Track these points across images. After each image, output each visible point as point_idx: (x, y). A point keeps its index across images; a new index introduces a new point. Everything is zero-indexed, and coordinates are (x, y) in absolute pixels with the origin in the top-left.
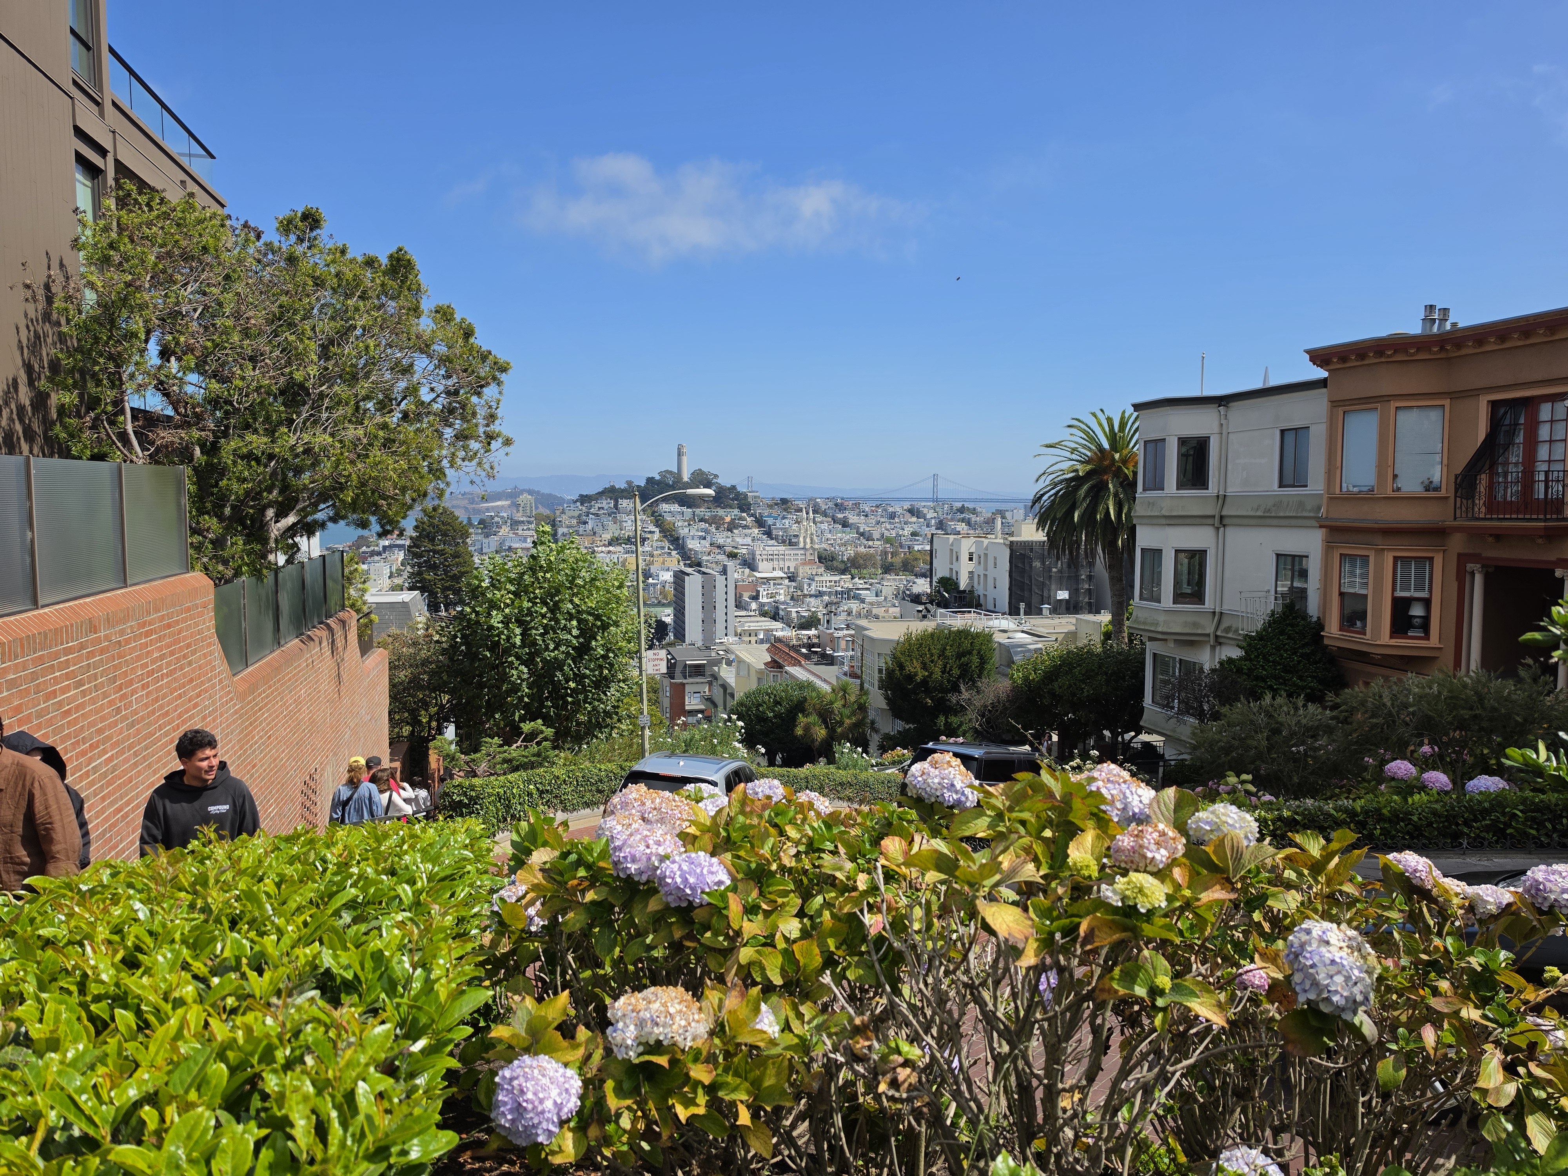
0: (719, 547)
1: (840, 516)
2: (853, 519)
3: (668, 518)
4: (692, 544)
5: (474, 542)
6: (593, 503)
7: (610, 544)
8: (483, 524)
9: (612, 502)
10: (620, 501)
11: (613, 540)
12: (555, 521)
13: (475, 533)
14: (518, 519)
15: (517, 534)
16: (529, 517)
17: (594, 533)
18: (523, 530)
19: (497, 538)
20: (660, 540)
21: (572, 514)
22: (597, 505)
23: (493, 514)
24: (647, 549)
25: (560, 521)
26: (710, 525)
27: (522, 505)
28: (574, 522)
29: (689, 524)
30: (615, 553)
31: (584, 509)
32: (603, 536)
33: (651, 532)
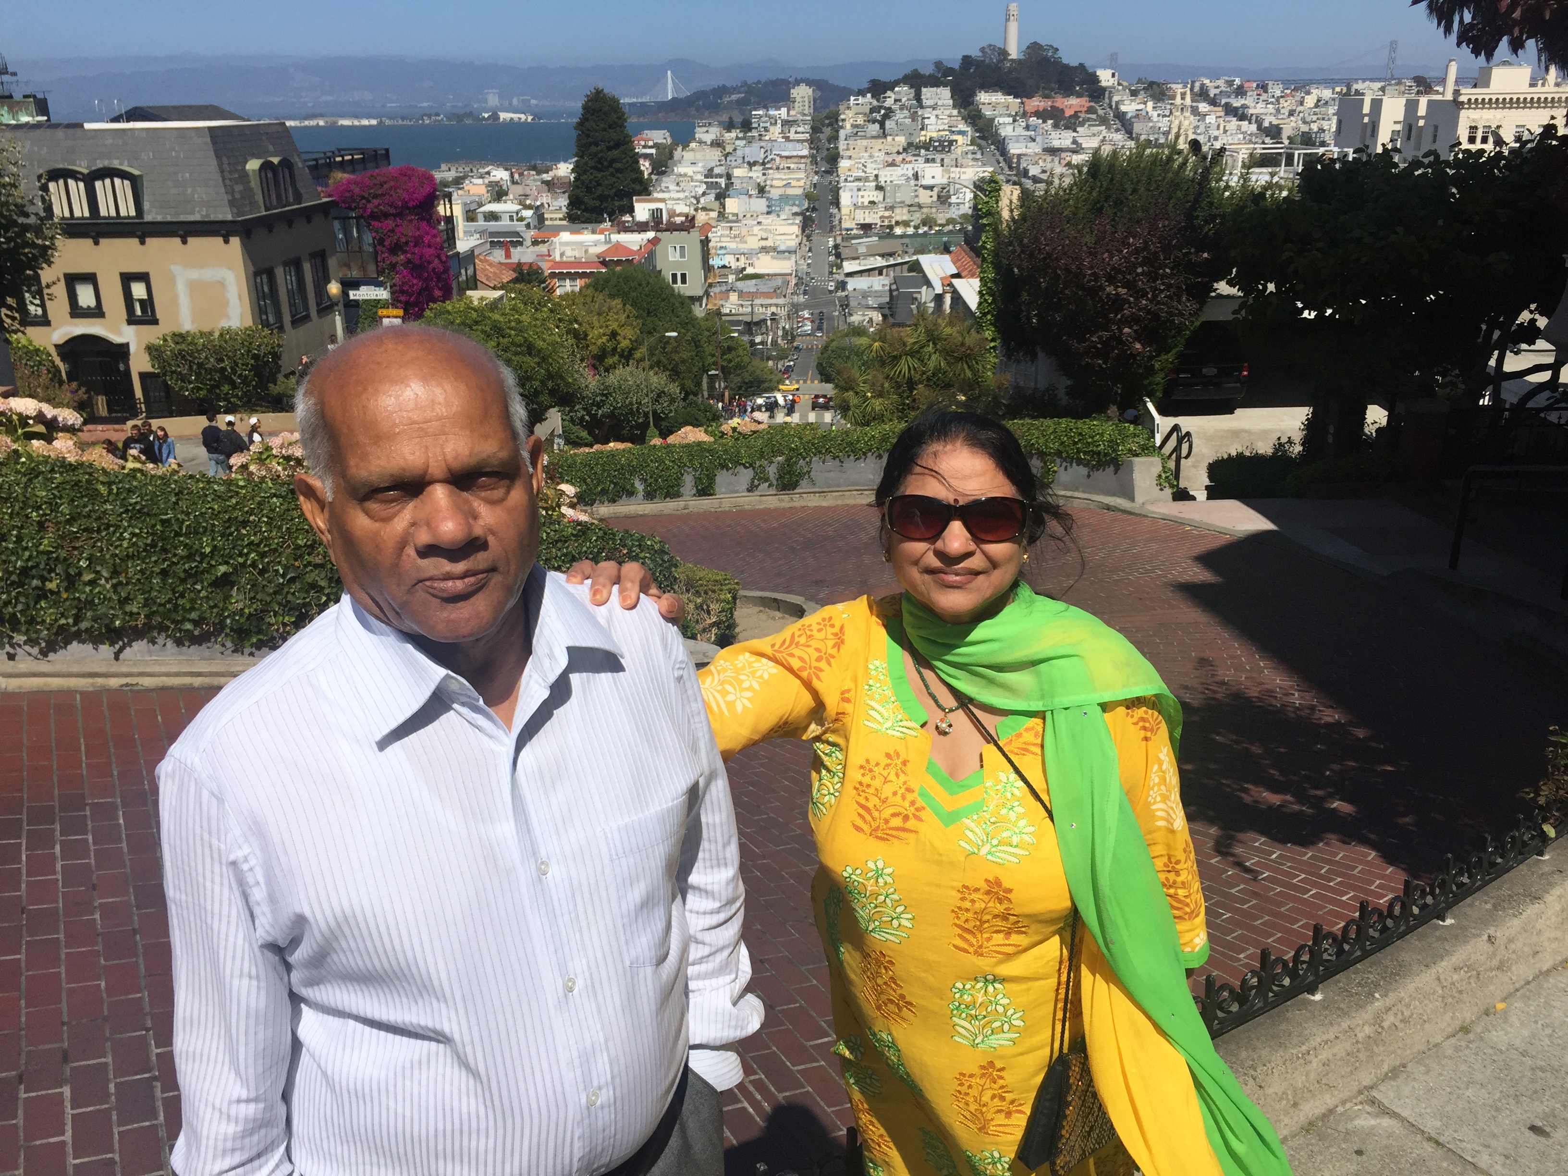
0: (1052, 151)
1: (1237, 103)
2: (1256, 107)
3: (988, 112)
4: (1014, 149)
5: (735, 150)
6: (889, 93)
7: (905, 150)
8: (746, 126)
9: (913, 91)
10: (924, 90)
11: (910, 145)
12: (837, 120)
13: (737, 138)
14: (790, 119)
15: (787, 139)
16: (805, 115)
17: (885, 135)
18: (796, 132)
19: (763, 144)
20: (973, 143)
21: (860, 109)
22: (893, 96)
23: (761, 112)
24: (953, 156)
25: (843, 120)
26: (1044, 122)
27: (798, 99)
28: (860, 120)
29: (1014, 121)
30: (910, 162)
31: (875, 103)
32: (897, 139)
33: (961, 133)
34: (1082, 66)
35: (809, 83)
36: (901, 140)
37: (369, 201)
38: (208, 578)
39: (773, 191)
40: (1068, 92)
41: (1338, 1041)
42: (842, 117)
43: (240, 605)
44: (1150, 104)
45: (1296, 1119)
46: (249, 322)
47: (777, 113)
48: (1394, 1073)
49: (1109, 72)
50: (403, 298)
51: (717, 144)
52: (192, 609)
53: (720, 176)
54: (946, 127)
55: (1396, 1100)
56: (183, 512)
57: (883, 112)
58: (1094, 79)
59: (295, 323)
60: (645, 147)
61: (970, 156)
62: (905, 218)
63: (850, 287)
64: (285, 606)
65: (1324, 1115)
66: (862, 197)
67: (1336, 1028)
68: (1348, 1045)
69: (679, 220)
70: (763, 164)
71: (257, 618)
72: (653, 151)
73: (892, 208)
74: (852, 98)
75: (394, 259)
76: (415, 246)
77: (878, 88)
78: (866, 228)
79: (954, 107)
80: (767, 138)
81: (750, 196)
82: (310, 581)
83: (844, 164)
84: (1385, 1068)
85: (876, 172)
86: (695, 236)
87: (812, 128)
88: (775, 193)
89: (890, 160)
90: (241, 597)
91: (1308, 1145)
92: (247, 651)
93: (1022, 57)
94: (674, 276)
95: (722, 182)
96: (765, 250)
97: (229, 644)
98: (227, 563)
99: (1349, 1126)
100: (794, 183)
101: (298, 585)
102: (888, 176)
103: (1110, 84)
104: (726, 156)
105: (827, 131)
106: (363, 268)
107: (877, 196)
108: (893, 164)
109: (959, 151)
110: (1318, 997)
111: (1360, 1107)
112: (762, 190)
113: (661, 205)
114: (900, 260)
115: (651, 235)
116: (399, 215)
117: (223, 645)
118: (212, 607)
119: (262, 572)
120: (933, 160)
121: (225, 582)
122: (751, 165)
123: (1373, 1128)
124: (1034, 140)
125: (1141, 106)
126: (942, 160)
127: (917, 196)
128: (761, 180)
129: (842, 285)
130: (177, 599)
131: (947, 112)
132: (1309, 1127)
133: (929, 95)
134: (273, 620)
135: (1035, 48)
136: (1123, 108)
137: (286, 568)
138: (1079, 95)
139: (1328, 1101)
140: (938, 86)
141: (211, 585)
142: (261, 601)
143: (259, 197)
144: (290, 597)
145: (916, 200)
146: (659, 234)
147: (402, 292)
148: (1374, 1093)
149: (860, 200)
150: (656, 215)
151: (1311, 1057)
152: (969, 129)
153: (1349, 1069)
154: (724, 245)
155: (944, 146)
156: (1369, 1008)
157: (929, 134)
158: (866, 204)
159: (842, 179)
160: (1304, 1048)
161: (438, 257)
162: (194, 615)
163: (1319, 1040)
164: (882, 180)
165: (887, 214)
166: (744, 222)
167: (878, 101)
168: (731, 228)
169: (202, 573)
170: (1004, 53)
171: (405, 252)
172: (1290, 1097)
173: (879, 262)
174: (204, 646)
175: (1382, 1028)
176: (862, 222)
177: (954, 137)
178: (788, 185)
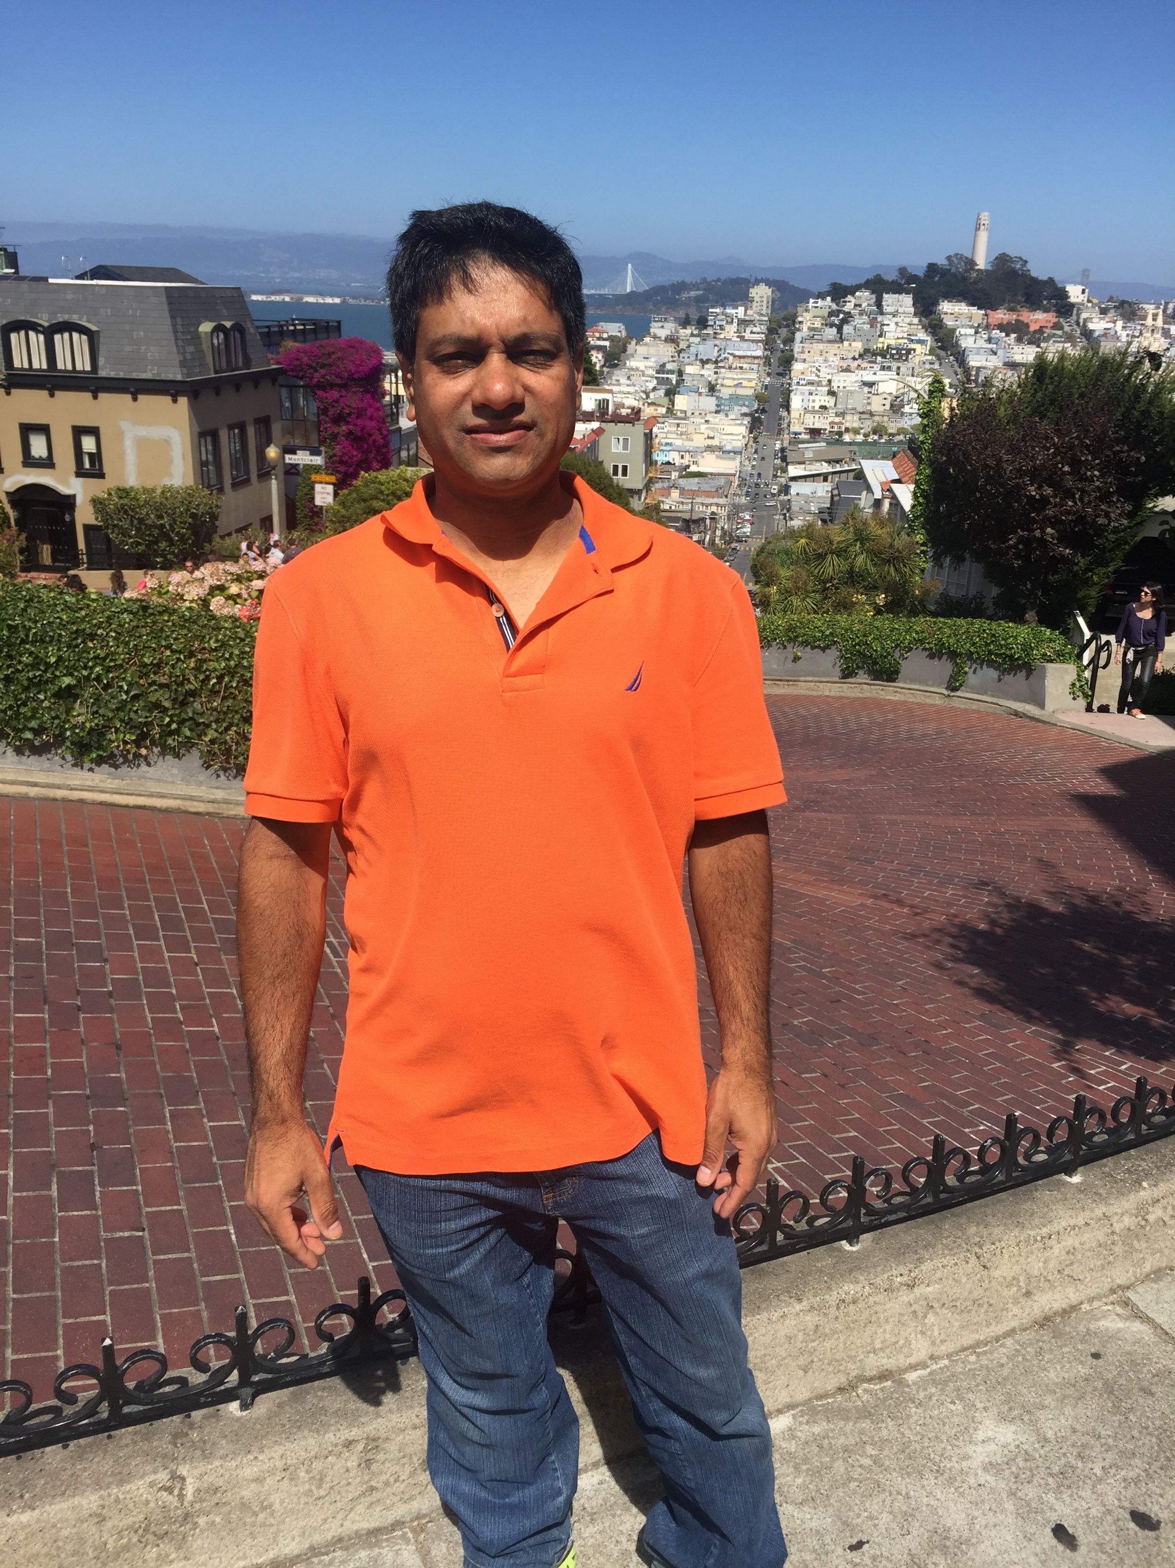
0: (1012, 365)
3: (949, 322)
4: (974, 361)
5: (689, 346)
6: (849, 298)
7: (861, 356)
8: (702, 323)
9: (874, 296)
10: (885, 296)
11: (867, 351)
12: (794, 323)
13: (692, 335)
14: (747, 318)
15: (742, 338)
16: (762, 315)
17: (841, 340)
18: (752, 332)
19: (717, 342)
20: (931, 352)
21: (819, 312)
22: (853, 301)
23: (717, 310)
24: (910, 365)
25: (801, 322)
26: (1007, 335)
27: (757, 299)
28: (818, 324)
29: (976, 332)
30: (865, 369)
31: (834, 307)
32: (854, 344)
33: (920, 342)
34: (1051, 281)
35: (769, 283)
36: (858, 346)
37: (316, 371)
38: (53, 688)
39: (723, 390)
40: (1034, 304)
41: (1088, 1229)
42: (800, 319)
43: (81, 719)
44: (1120, 324)
45: (1028, 1310)
46: (190, 482)
47: (734, 311)
48: (1157, 1274)
49: (1080, 288)
50: (342, 469)
51: (672, 340)
52: (33, 717)
53: (672, 372)
54: (905, 335)
55: (1153, 1304)
56: (30, 619)
57: (841, 316)
58: (1063, 295)
59: (236, 485)
60: (599, 339)
61: (928, 366)
62: (855, 425)
63: (793, 491)
64: (127, 724)
65: (1064, 1311)
66: (814, 401)
67: (1087, 1213)
68: (1101, 1236)
69: (624, 412)
70: (716, 362)
71: (99, 733)
72: (607, 343)
73: (842, 414)
74: (811, 301)
75: (336, 430)
76: (357, 418)
77: (839, 292)
78: (815, 433)
79: (915, 314)
80: (722, 336)
81: (700, 394)
82: (153, 700)
83: (797, 367)
84: (1148, 1267)
85: (829, 377)
86: (639, 429)
87: (768, 329)
88: (725, 393)
89: (845, 366)
90: (84, 710)
91: (1038, 1341)
92: (87, 765)
93: (989, 268)
94: (616, 468)
95: (674, 378)
96: (710, 449)
97: (69, 757)
98: (71, 675)
99: (1092, 1327)
100: (745, 383)
101: (142, 703)
102: (841, 381)
103: (1079, 300)
104: (680, 352)
105: (784, 332)
106: (306, 437)
107: (829, 401)
108: (847, 370)
109: (917, 360)
110: (1076, 1179)
111: (1110, 1307)
112: (712, 389)
113: (608, 396)
114: (846, 468)
115: (595, 425)
116: (344, 386)
117: (63, 758)
118: (53, 718)
119: (106, 687)
120: (889, 368)
121: (68, 695)
122: (704, 362)
123: (1119, 1330)
124: (995, 353)
125: (1111, 325)
126: (899, 368)
127: (869, 404)
128: (712, 378)
129: (785, 489)
130: (19, 706)
131: (908, 320)
132: (1045, 1322)
133: (890, 301)
134: (113, 737)
135: (1003, 259)
136: (1091, 326)
137: (130, 685)
138: (1046, 310)
139: (1071, 1295)
140: (900, 293)
141: (54, 695)
142: (103, 716)
143: (209, 360)
144: (132, 715)
145: (869, 408)
146: (604, 425)
147: (341, 462)
148: (1130, 1294)
149: (811, 404)
150: (603, 405)
151: (1053, 1242)
152: (929, 338)
153: (1100, 1262)
154: (669, 441)
155: (902, 354)
156: (1132, 1196)
157: (887, 342)
158: (817, 408)
159: (795, 381)
160: (1045, 1231)
161: (380, 430)
162: (34, 724)
163: (1064, 1224)
164: (835, 385)
165: (837, 420)
166: (692, 420)
167: (837, 305)
168: (678, 425)
169: (46, 682)
170: (971, 263)
171: (348, 423)
172: (1022, 1284)
173: (825, 468)
174: (44, 757)
175: (1146, 1220)
176: (811, 426)
177: (913, 346)
178: (739, 385)
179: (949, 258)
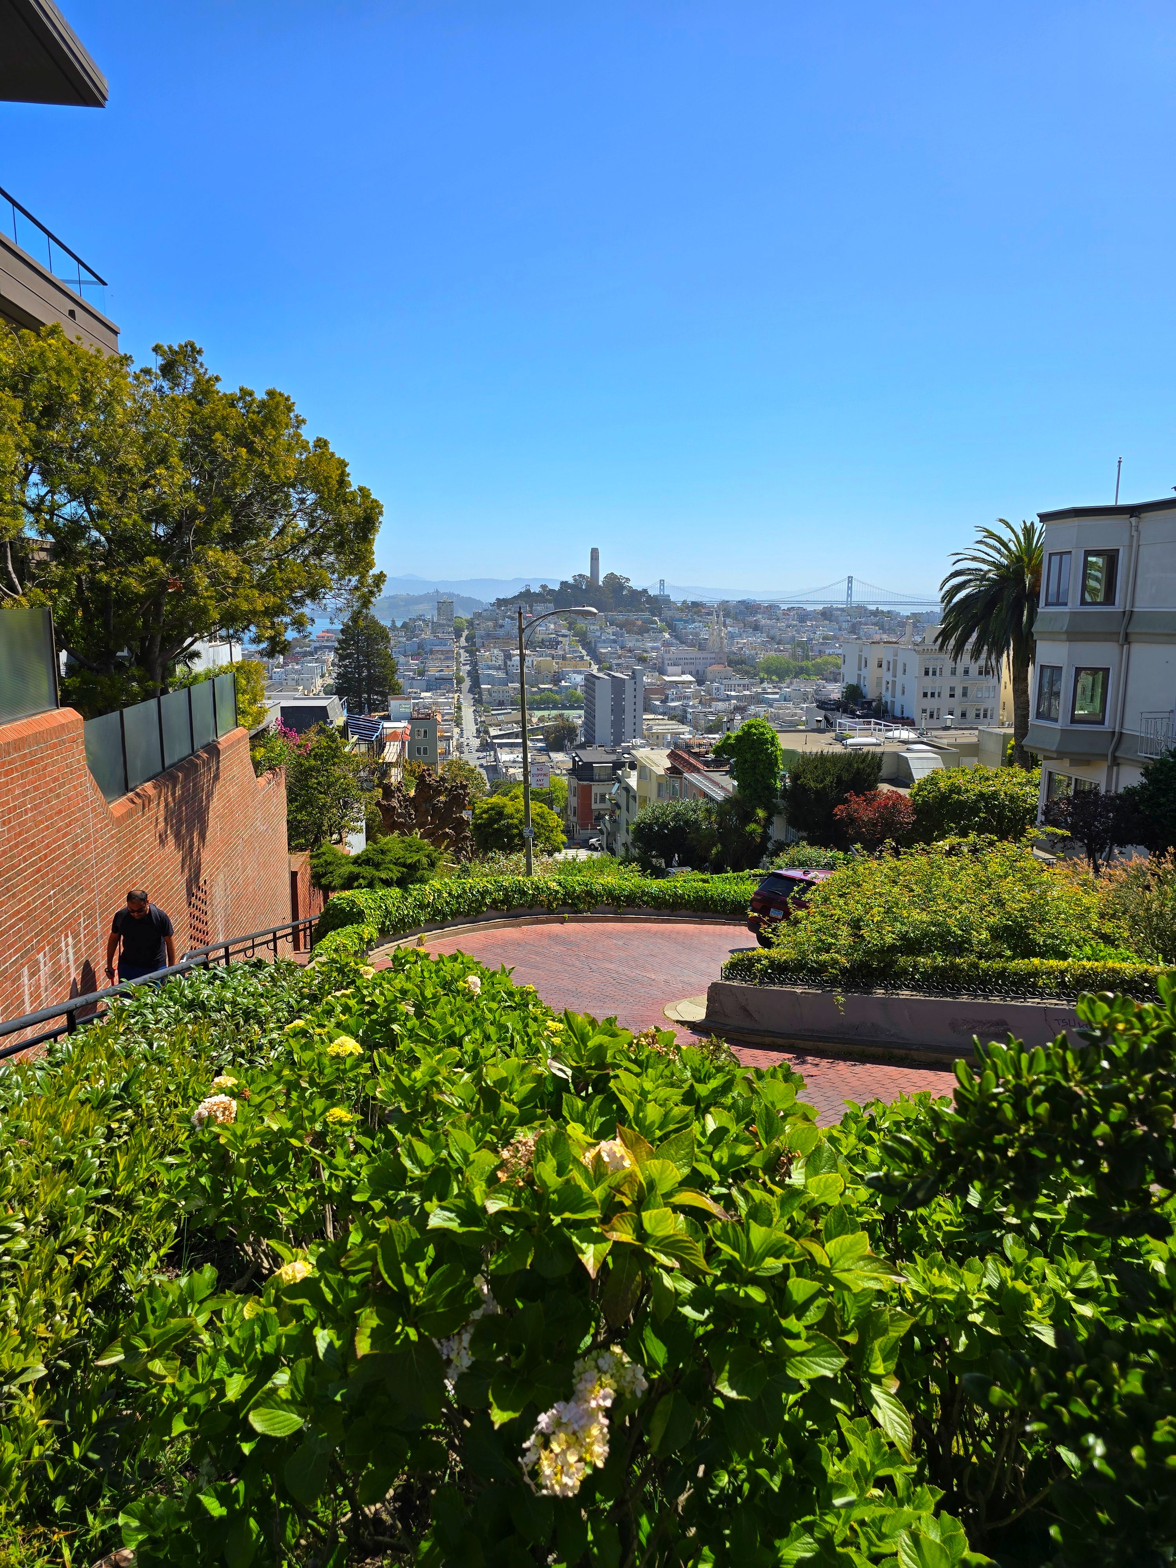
0: (629, 651)
1: (751, 619)
2: (764, 622)
4: (604, 648)
8: (406, 627)
9: (527, 605)
10: (535, 605)
12: (473, 624)
13: (399, 636)
14: (438, 623)
15: (438, 638)
16: (448, 620)
18: (444, 633)
22: (513, 609)
24: (561, 652)
25: (478, 625)
26: (622, 629)
29: (601, 628)
33: (564, 636)
34: (645, 591)
39: (430, 675)
42: (477, 622)
54: (554, 632)
60: (328, 641)
80: (422, 636)
81: (412, 679)
83: (481, 657)
86: (433, 722)
87: (455, 630)
94: (419, 749)
100: (445, 670)
105: (465, 633)
109: (564, 648)
120: (546, 655)
122: (412, 655)
124: (615, 642)
126: (553, 655)
128: (420, 667)
133: (538, 608)
135: (612, 578)
138: (644, 611)
140: (545, 602)
152: (570, 633)
155: (554, 644)
157: (541, 637)
177: (560, 639)
178: (442, 671)
179: (575, 580)
